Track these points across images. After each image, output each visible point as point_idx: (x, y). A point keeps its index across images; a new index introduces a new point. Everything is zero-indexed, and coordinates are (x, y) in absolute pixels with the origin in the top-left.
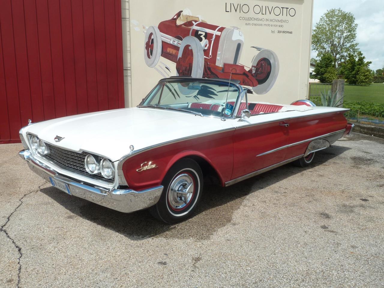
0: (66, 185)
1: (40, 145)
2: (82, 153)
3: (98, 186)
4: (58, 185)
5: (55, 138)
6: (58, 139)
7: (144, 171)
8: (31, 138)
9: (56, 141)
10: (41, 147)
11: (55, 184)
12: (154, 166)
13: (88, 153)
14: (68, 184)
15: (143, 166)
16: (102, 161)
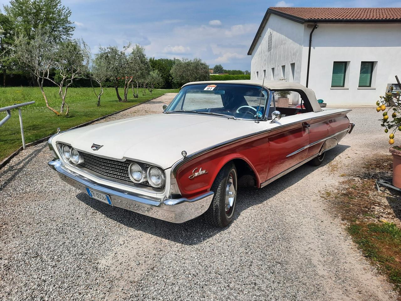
0: (106, 196)
1: (72, 155)
2: (125, 161)
3: (142, 195)
4: (96, 196)
5: (92, 147)
6: (96, 148)
7: (195, 177)
8: (61, 148)
9: (94, 150)
10: (74, 157)
11: (93, 195)
12: (204, 172)
13: (132, 161)
14: (109, 195)
15: (194, 173)
16: (149, 169)
